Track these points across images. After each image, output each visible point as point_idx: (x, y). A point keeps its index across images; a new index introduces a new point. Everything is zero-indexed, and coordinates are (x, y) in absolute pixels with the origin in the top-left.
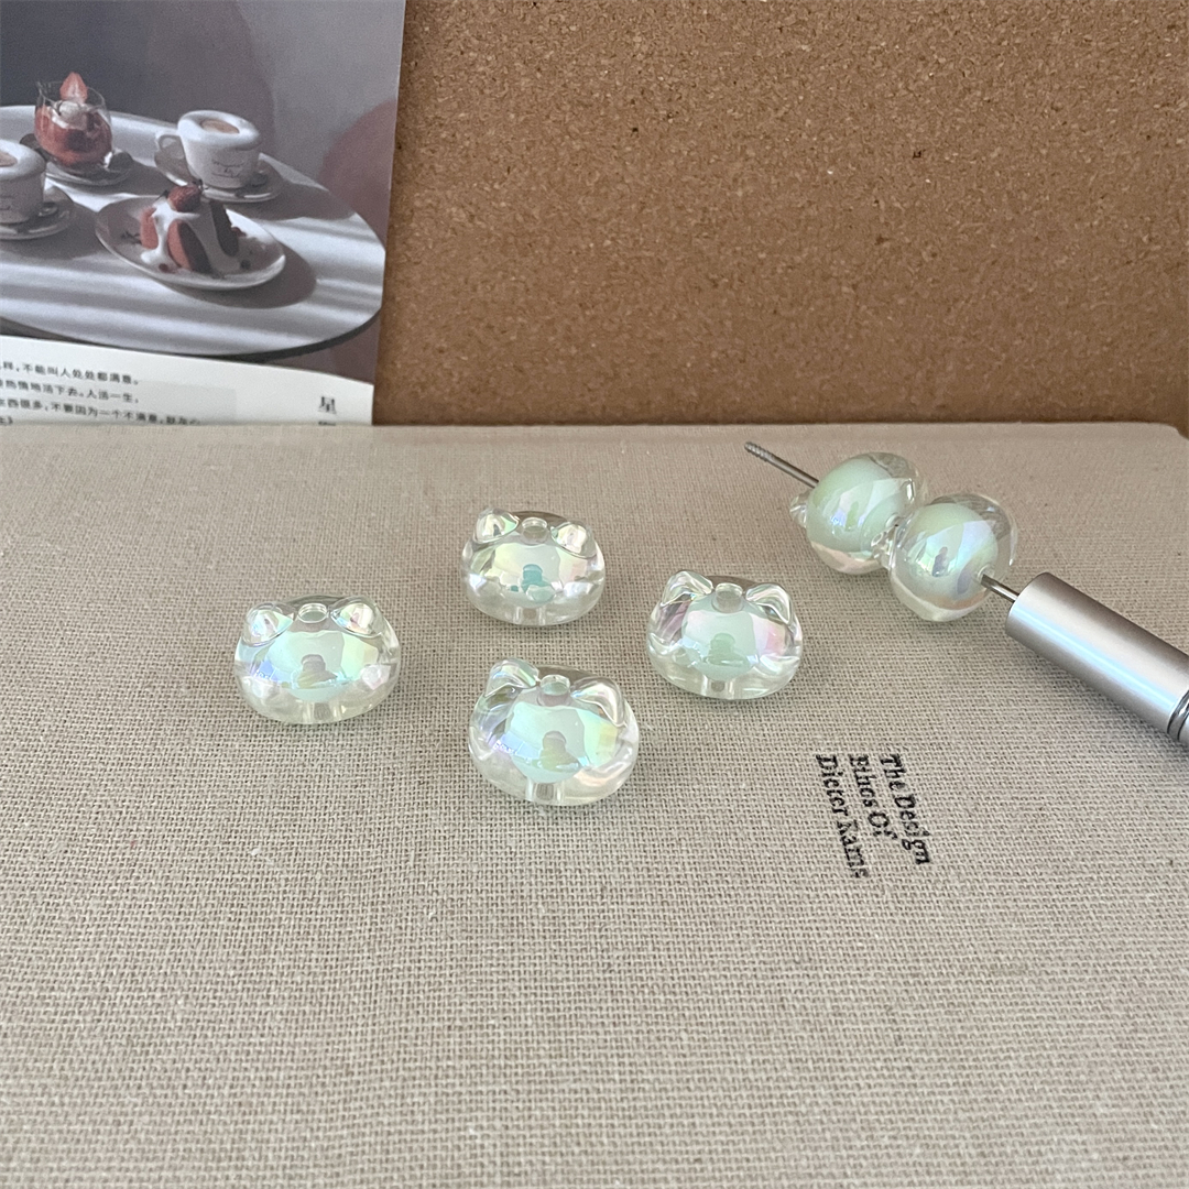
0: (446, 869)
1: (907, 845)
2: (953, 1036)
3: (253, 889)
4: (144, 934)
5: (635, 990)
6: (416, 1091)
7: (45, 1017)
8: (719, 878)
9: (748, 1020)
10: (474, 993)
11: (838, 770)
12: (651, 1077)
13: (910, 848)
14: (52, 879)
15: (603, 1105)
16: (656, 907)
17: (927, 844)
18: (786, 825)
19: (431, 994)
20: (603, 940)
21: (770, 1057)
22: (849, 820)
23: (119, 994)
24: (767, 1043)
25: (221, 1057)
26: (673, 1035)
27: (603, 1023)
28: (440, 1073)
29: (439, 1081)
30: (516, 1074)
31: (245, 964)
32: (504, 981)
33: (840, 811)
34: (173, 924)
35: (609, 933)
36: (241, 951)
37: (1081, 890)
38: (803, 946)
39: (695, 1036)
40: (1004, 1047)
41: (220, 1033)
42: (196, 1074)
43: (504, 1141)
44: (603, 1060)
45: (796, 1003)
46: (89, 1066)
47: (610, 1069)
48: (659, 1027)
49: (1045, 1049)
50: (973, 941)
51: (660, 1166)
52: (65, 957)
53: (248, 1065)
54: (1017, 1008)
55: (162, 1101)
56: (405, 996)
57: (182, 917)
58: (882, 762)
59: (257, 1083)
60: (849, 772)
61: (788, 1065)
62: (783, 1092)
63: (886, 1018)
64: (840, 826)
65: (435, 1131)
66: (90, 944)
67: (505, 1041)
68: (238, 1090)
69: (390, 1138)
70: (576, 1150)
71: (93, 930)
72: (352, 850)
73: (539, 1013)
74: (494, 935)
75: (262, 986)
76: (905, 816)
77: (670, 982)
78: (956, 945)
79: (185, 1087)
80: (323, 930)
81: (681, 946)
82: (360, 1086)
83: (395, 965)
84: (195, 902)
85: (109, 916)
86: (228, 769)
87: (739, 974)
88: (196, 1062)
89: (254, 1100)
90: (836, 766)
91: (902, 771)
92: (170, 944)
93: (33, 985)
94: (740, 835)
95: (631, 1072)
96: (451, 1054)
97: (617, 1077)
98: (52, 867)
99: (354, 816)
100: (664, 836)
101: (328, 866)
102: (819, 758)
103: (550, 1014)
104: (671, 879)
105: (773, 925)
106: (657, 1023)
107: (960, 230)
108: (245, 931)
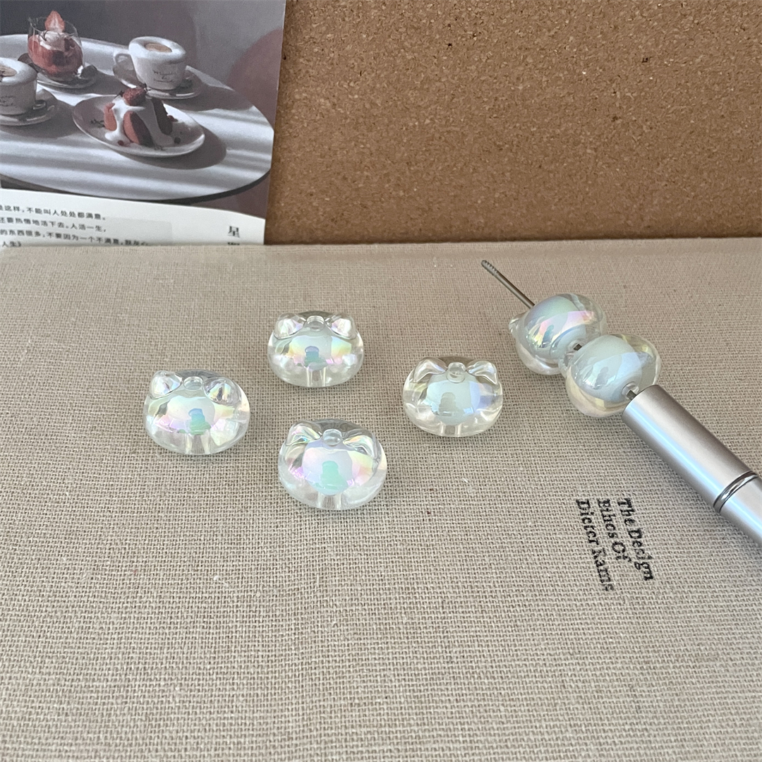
0: (340, 588)
1: (638, 566)
2: (673, 706)
3: (216, 605)
4: (149, 639)
5: (469, 676)
6: (334, 751)
7: (91, 701)
8: (517, 593)
9: (542, 696)
10: (365, 679)
11: (591, 510)
12: (482, 738)
13: (640, 568)
14: (85, 599)
16: (478, 615)
17: (651, 565)
18: (559, 553)
19: (338, 681)
20: (446, 640)
21: (558, 723)
22: (600, 548)
23: (137, 683)
24: (555, 713)
25: (207, 729)
26: (495, 708)
27: (449, 700)
28: (348, 738)
29: (348, 744)
30: (397, 737)
31: (217, 660)
32: (384, 670)
33: (593, 541)
34: (167, 631)
35: (449, 635)
36: (213, 650)
37: (751, 598)
38: (574, 641)
39: (509, 708)
40: (706, 714)
41: (205, 711)
42: (192, 741)
44: (451, 727)
45: (572, 684)
46: (123, 736)
47: (456, 733)
48: (486, 703)
49: (731, 714)
50: (684, 637)
52: (99, 656)
53: (225, 734)
54: (712, 685)
56: (321, 682)
57: (172, 626)
58: (619, 504)
59: (232, 746)
60: (598, 512)
61: (569, 729)
63: (629, 693)
64: (594, 552)
66: (115, 647)
67: (388, 714)
68: (220, 752)
71: (116, 636)
72: (278, 575)
73: (408, 694)
75: (228, 676)
76: (636, 545)
77: (490, 670)
78: (672, 640)
79: (186, 750)
80: (264, 634)
81: (496, 643)
82: (298, 748)
83: (314, 660)
84: (180, 615)
85: (125, 626)
86: (193, 515)
87: (534, 663)
88: (191, 732)
90: (589, 507)
91: (633, 511)
92: (167, 646)
93: (81, 677)
94: (530, 561)
95: (470, 735)
96: (354, 724)
97: (461, 739)
98: (84, 590)
99: (278, 549)
100: (480, 562)
101: (263, 586)
102: (578, 502)
103: (415, 694)
104: (486, 594)
105: (555, 627)
106: (484, 699)
108: (214, 636)
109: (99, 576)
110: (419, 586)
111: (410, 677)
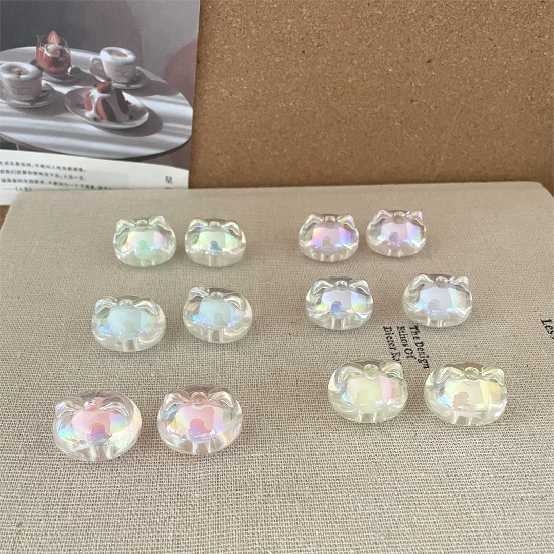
0: (233, 374)
1: (420, 361)
2: (437, 433)
3: (156, 383)
5: (311, 418)
9: (356, 428)
11: (392, 332)
12: (318, 450)
14: (75, 380)
15: (300, 460)
17: (428, 361)
20: (298, 400)
21: (365, 442)
22: (397, 352)
24: (364, 437)
25: (150, 446)
26: (327, 434)
27: (299, 431)
29: (236, 453)
30: (266, 450)
32: (259, 415)
33: (393, 348)
35: (300, 397)
36: (154, 406)
39: (335, 434)
40: (457, 437)
41: (149, 437)
43: (263, 474)
44: (300, 444)
47: (302, 447)
48: (321, 432)
49: (473, 437)
51: (323, 482)
53: (161, 448)
55: (128, 462)
57: (129, 394)
58: (410, 329)
60: (397, 333)
61: (372, 444)
62: (371, 454)
63: (411, 427)
64: (393, 354)
65: (236, 471)
67: (261, 438)
68: (158, 458)
69: (218, 473)
70: (291, 477)
72: (195, 367)
73: (274, 427)
76: (419, 350)
77: (325, 415)
79: (137, 457)
84: (133, 388)
89: (165, 461)
90: (391, 330)
91: (419, 332)
95: (311, 448)
97: (305, 450)
98: (74, 375)
99: (195, 354)
100: (321, 360)
101: (186, 373)
102: (384, 328)
103: (278, 428)
104: (324, 376)
106: (320, 430)
107: (448, 96)
108: (155, 399)
109: (83, 369)
110: (283, 372)
111: (276, 419)
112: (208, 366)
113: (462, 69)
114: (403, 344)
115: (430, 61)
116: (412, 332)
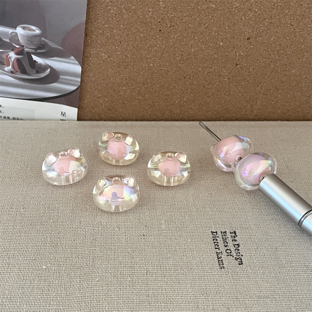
1: (236, 259)
3: (44, 272)
4: (13, 285)
8: (181, 269)
11: (217, 236)
13: (237, 260)
16: (162, 278)
17: (242, 259)
18: (201, 253)
20: (147, 288)
22: (220, 251)
31: (43, 295)
33: (217, 248)
34: (22, 282)
35: (148, 286)
36: (42, 290)
37: (286, 273)
38: (205, 289)
50: (254, 288)
57: (24, 280)
58: (231, 233)
60: (220, 236)
64: (217, 253)
74: (115, 286)
76: (236, 250)
78: (249, 289)
80: (65, 284)
81: (169, 289)
83: (87, 295)
84: (28, 276)
85: (3, 280)
90: (217, 234)
91: (236, 236)
92: (21, 288)
94: (188, 256)
100: (165, 256)
102: (212, 232)
104: (167, 269)
105: (196, 283)
107: (262, 62)
108: (43, 285)
110: (137, 265)
111: (130, 303)
112: (83, 260)
113: (272, 44)
114: (225, 245)
115: (249, 39)
116: (231, 236)
